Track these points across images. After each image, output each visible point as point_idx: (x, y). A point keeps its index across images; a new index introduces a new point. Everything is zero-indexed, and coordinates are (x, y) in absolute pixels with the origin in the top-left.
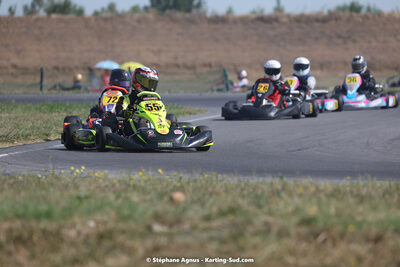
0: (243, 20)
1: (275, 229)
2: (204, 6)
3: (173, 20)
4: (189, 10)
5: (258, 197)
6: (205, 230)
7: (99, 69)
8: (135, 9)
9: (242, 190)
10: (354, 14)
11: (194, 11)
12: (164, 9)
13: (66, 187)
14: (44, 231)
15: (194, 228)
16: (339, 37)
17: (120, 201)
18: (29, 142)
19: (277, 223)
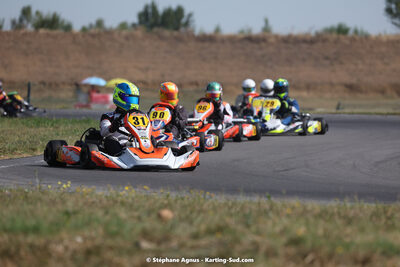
0: (232, 40)
1: (263, 249)
2: (191, 25)
3: (161, 38)
4: (177, 28)
5: (246, 217)
6: (193, 248)
7: (86, 85)
8: (123, 26)
9: (230, 208)
10: (342, 37)
11: (182, 29)
12: (152, 26)
13: (53, 202)
14: (32, 246)
15: (182, 245)
16: (327, 58)
17: (108, 218)
18: (16, 157)
19: (265, 243)
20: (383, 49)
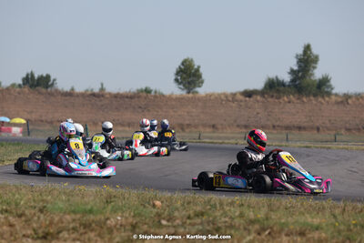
0: (83, 95)
2: (55, 85)
10: (148, 95)
11: (49, 89)
12: (31, 86)
16: (140, 108)
20: (174, 103)
